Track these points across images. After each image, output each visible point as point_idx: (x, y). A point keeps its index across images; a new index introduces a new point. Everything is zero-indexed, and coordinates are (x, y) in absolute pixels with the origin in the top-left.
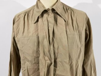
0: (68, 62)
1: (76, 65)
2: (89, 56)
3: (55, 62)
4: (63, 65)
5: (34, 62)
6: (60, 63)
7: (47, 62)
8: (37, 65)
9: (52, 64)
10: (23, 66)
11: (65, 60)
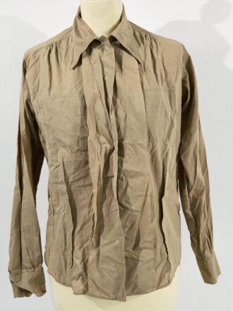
0: (146, 145)
1: (163, 151)
2: (191, 135)
3: (121, 146)
4: (136, 152)
5: (76, 148)
6: (130, 147)
7: (104, 146)
8: (84, 153)
9: (113, 149)
10: (53, 158)
11: (141, 142)
